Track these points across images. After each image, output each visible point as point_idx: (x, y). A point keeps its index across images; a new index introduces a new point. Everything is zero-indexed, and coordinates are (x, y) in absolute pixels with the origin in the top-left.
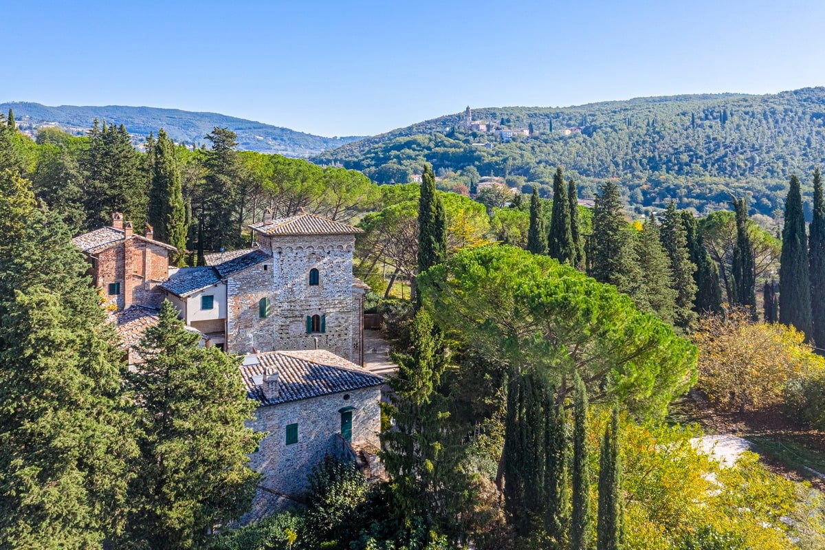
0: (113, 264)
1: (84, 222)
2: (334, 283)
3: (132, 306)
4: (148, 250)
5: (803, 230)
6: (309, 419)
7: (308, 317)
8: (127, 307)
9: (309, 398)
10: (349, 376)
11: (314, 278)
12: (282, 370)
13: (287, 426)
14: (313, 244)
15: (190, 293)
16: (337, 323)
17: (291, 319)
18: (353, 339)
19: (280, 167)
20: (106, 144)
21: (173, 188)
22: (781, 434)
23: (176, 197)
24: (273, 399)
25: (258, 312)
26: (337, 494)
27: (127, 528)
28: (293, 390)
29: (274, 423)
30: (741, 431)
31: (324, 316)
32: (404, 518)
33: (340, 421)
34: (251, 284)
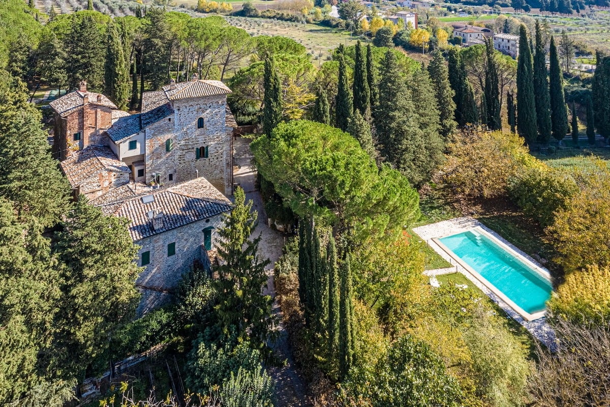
0: (76, 121)
1: (66, 81)
2: (213, 125)
3: (88, 147)
4: (99, 110)
5: (529, 61)
6: (183, 238)
7: (197, 149)
8: (85, 147)
9: (182, 226)
10: (210, 205)
11: (201, 123)
12: (168, 205)
13: (169, 245)
14: (199, 102)
15: (122, 140)
16: (216, 150)
17: (186, 151)
18: (226, 160)
19: (193, 30)
20: (81, 29)
21: (118, 62)
22: (503, 215)
23: (121, 67)
24: (159, 230)
25: (165, 149)
26: (193, 296)
27: (53, 342)
28: (172, 220)
29: (159, 244)
30: (477, 212)
31: (207, 147)
32: (224, 326)
33: (203, 237)
34: (160, 131)
